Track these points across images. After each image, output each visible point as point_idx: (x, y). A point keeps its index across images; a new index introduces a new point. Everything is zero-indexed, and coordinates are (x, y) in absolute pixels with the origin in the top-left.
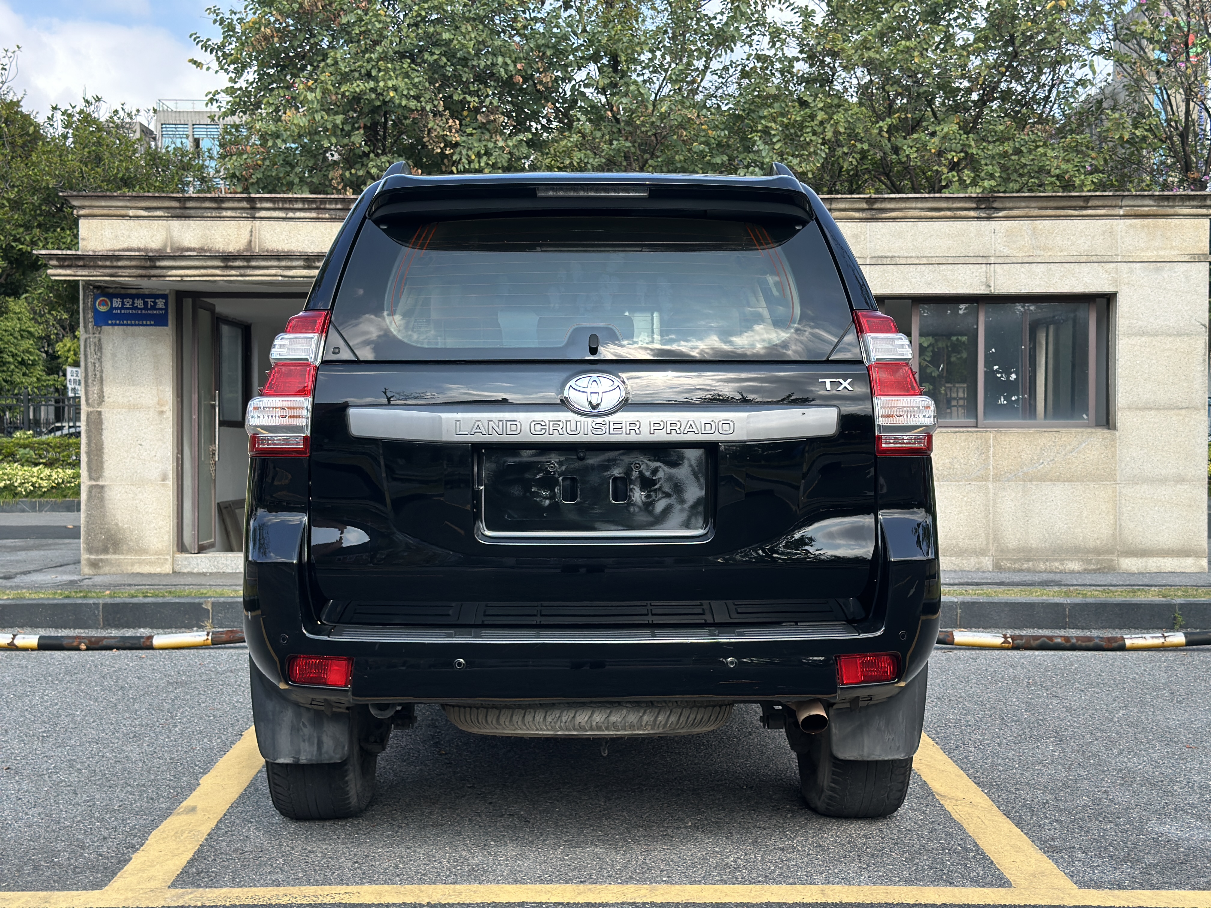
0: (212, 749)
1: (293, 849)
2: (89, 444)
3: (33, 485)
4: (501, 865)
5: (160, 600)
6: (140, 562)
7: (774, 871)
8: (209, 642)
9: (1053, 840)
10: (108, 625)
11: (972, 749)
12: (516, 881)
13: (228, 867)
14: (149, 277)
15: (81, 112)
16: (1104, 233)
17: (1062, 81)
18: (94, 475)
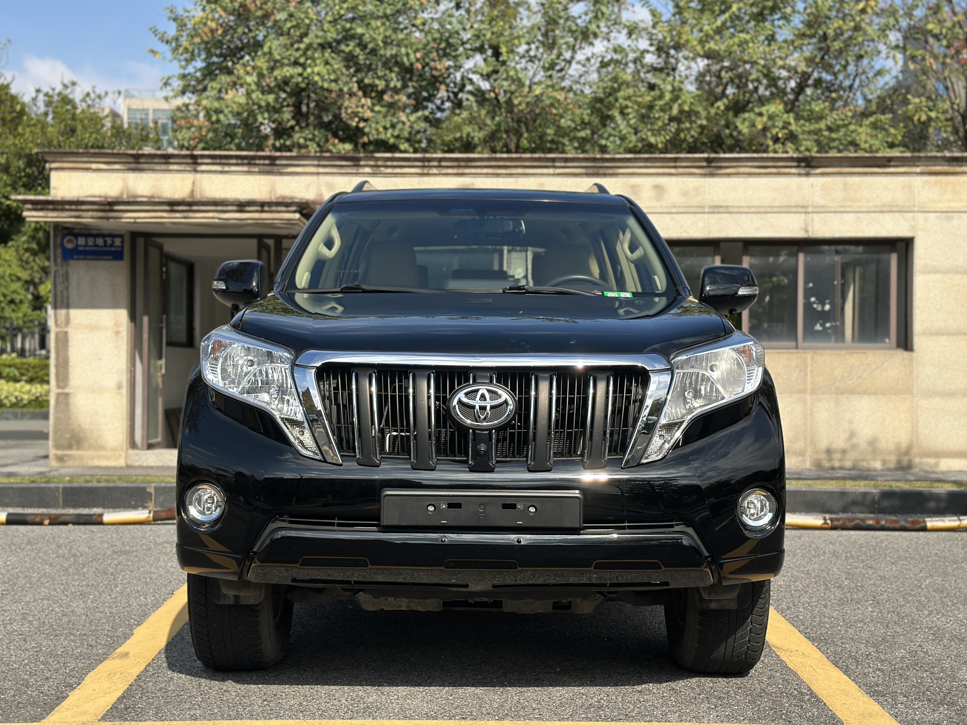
0: (146, 605)
1: (210, 689)
2: (57, 358)
3: (16, 398)
4: (392, 703)
5: (111, 485)
6: (99, 457)
7: (633, 711)
8: (151, 518)
9: (877, 685)
10: (66, 505)
11: (801, 609)
12: (405, 717)
13: (152, 704)
14: (108, 218)
15: (60, 94)
16: (904, 187)
17: (864, 72)
18: (61, 384)
